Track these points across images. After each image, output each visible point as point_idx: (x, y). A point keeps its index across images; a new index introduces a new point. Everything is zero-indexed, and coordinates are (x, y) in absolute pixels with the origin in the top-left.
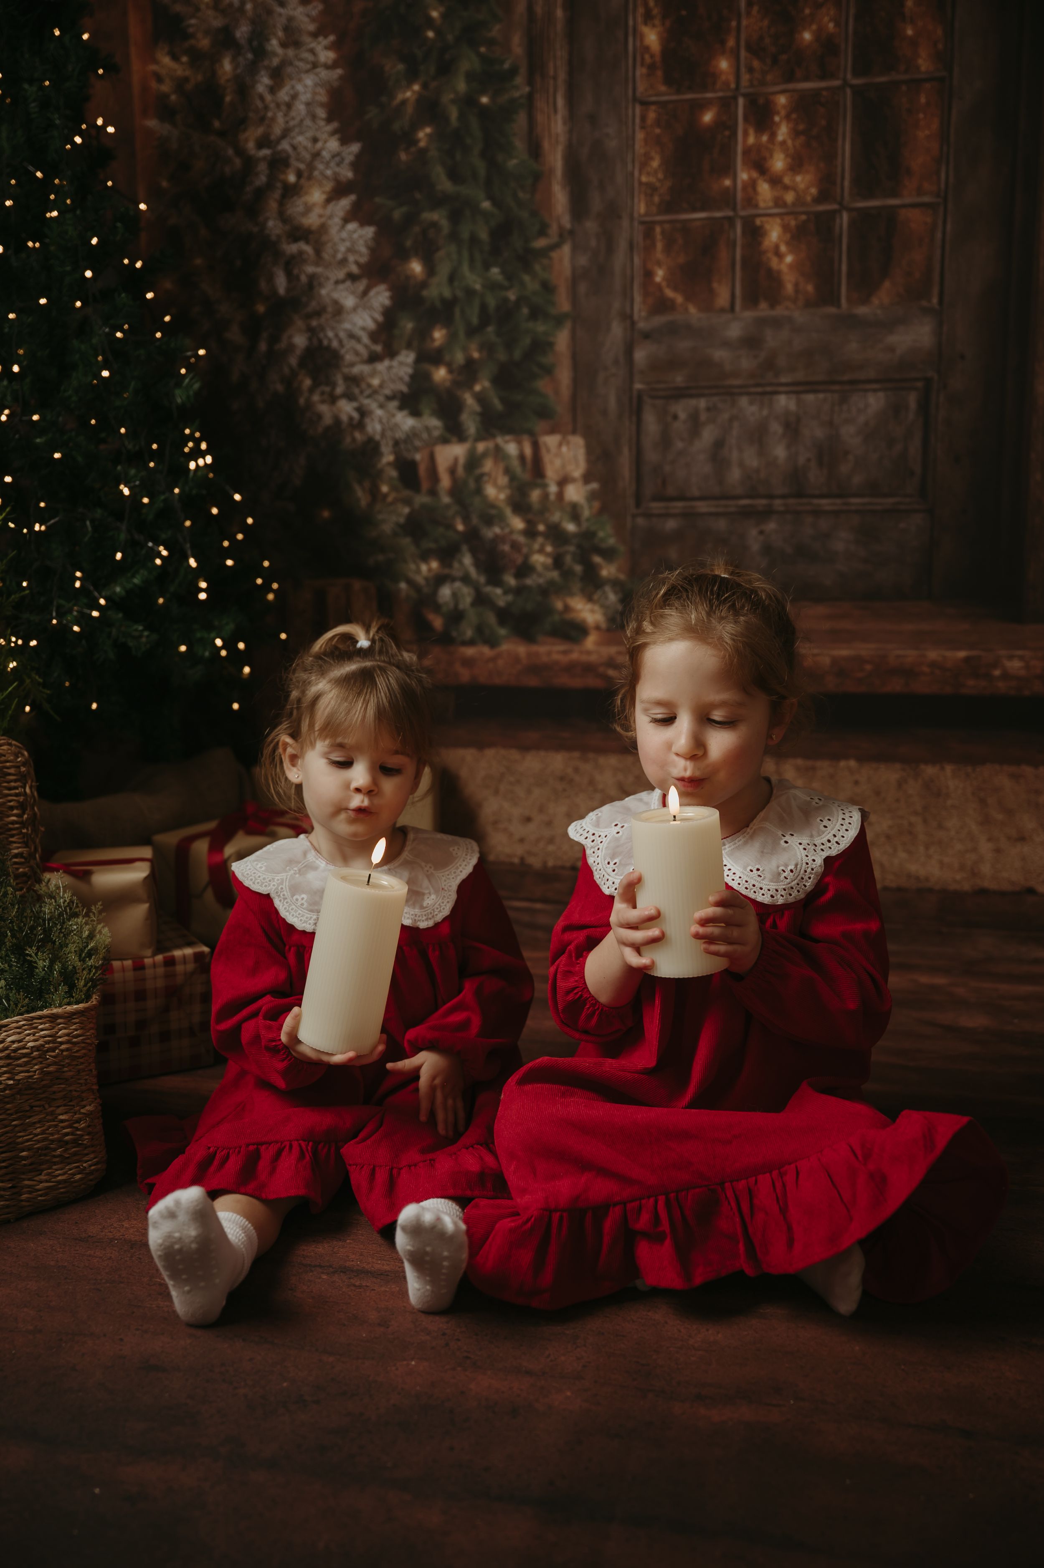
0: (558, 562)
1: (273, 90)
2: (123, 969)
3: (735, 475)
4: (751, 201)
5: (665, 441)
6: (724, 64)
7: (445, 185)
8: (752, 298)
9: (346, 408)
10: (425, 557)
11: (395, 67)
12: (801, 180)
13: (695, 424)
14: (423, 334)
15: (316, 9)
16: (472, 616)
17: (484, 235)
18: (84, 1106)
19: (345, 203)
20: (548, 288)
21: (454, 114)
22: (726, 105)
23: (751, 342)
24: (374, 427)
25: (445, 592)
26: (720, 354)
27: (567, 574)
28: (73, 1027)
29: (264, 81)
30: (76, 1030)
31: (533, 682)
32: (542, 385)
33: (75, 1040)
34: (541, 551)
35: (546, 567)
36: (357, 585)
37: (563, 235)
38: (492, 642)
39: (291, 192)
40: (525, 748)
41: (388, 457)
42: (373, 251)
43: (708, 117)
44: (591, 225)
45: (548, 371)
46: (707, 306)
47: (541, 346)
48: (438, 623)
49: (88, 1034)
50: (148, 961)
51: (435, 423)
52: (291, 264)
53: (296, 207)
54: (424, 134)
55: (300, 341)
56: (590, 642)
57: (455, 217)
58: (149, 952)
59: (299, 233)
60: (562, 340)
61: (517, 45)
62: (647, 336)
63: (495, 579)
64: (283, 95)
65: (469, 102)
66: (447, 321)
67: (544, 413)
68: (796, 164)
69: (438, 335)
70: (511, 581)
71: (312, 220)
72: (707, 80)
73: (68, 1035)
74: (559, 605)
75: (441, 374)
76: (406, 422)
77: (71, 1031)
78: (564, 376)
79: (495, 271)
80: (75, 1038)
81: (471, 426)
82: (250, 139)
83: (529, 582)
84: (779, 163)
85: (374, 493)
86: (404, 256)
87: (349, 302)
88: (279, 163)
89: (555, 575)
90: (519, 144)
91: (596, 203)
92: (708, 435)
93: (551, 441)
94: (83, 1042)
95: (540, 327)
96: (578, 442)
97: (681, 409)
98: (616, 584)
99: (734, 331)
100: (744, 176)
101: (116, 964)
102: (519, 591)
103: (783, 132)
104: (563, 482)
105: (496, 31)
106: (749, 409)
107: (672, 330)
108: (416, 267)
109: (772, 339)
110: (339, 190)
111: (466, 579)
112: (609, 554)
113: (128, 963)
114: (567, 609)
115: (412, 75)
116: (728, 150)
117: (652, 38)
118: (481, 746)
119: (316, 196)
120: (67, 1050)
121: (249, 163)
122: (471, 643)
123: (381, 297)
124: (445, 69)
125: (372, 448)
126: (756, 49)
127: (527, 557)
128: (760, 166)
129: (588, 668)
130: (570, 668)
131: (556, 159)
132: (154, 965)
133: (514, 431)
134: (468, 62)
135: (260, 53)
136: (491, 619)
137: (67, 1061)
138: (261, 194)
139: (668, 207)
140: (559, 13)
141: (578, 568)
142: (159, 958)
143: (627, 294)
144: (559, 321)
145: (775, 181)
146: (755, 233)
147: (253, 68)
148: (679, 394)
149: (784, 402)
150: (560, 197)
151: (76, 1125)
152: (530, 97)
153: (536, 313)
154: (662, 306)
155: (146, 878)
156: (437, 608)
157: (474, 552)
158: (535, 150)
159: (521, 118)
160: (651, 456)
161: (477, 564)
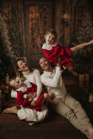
1: (3, 33)
3: (36, 60)
4: (37, 43)
5: (32, 58)
6: (35, 34)
7: (16, 40)
8: (37, 49)
9: (9, 55)
11: (12, 32)
12: (40, 42)
13: (34, 57)
14: (15, 50)
15: (6, 28)
17: (19, 44)
19: (9, 41)
20: (24, 47)
21: (17, 36)
22: (35, 36)
23: (37, 51)
24: (11, 56)
26: (35, 52)
29: (2, 32)
32: (23, 54)
37: (25, 44)
39: (5, 40)
41: (12, 58)
42: (11, 44)
43: (34, 37)
44: (26, 44)
45: (24, 53)
46: (34, 49)
47: (23, 51)
51: (16, 56)
52: (5, 45)
53: (5, 41)
54: (15, 37)
55: (6, 50)
57: (17, 42)
59: (5, 43)
60: (25, 51)
61: (21, 32)
62: (31, 51)
64: (4, 33)
65: (18, 35)
66: (17, 49)
67: (24, 56)
68: (40, 41)
69: (16, 50)
71: (7, 42)
72: (34, 35)
75: (16, 53)
76: (14, 56)
78: (25, 53)
79: (20, 46)
81: (18, 56)
82: (2, 36)
84: (39, 40)
85: (12, 61)
86: (13, 45)
87: (9, 48)
88: (4, 38)
90: (21, 38)
91: (27, 42)
92: (35, 57)
93: (24, 57)
95: (23, 50)
96: (26, 57)
97: (33, 56)
99: (36, 51)
100: (37, 41)
103: (39, 39)
104: (25, 60)
105: (20, 30)
106: (37, 56)
107: (32, 50)
108: (14, 46)
109: (39, 51)
110: (8, 40)
115: (14, 33)
116: (35, 39)
117: (30, 32)
119: (7, 40)
121: (2, 38)
123: (12, 47)
124: (16, 33)
125: (11, 57)
126: (37, 33)
128: (38, 40)
131: (24, 39)
133: (22, 57)
134: (18, 32)
135: (2, 30)
138: (2, 40)
139: (32, 43)
140: (24, 30)
143: (29, 48)
144: (24, 50)
145: (38, 41)
146: (37, 45)
147: (2, 31)
148: (32, 55)
149: (39, 55)
150: (24, 42)
152: (22, 35)
153: (23, 49)
154: (31, 49)
158: (22, 38)
159: (21, 36)
160: (31, 59)
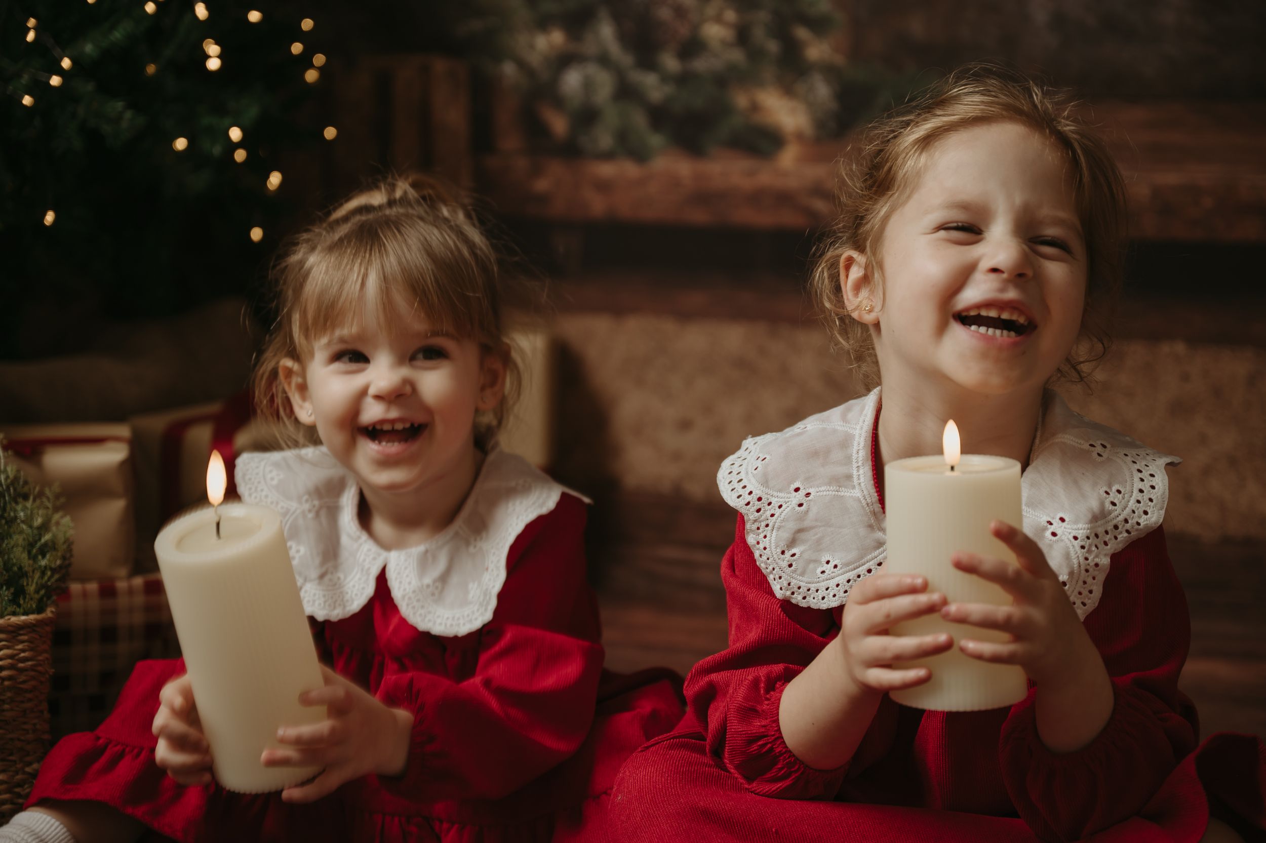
0: (743, 36)
2: (85, 594)
10: (543, 24)
16: (611, 117)
18: (29, 764)
25: (572, 80)
27: (755, 55)
28: (20, 647)
30: (23, 651)
31: (699, 216)
33: (21, 665)
34: (718, 19)
35: (724, 43)
36: (440, 66)
38: (640, 155)
40: (685, 316)
48: (559, 124)
49: (40, 658)
50: (121, 585)
56: (788, 158)
58: (122, 572)
63: (647, 61)
70: (671, 63)
73: (11, 657)
74: (741, 100)
77: (15, 652)
80: (22, 662)
83: (701, 65)
89: (737, 56)
94: (32, 668)
98: (829, 71)
101: (75, 587)
102: (683, 79)
111: (604, 60)
112: (819, 25)
113: (93, 587)
114: (755, 107)
118: (618, 311)
120: (10, 678)
122: (608, 156)
127: (696, 28)
129: (784, 198)
130: (756, 197)
132: (131, 591)
136: (639, 120)
137: (9, 694)
141: (773, 46)
142: (138, 581)
151: (17, 790)
155: (123, 463)
156: (558, 102)
157: (618, 19)
161: (623, 37)
